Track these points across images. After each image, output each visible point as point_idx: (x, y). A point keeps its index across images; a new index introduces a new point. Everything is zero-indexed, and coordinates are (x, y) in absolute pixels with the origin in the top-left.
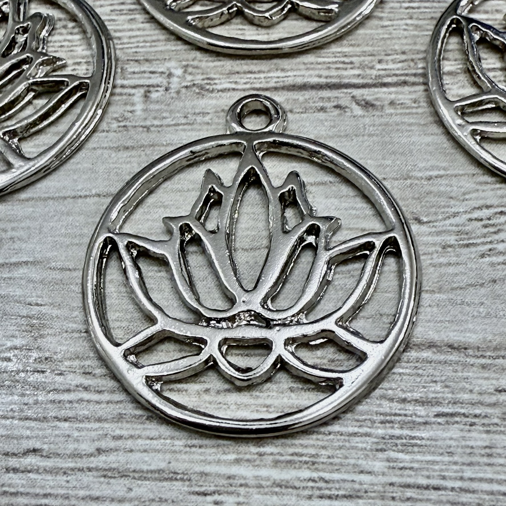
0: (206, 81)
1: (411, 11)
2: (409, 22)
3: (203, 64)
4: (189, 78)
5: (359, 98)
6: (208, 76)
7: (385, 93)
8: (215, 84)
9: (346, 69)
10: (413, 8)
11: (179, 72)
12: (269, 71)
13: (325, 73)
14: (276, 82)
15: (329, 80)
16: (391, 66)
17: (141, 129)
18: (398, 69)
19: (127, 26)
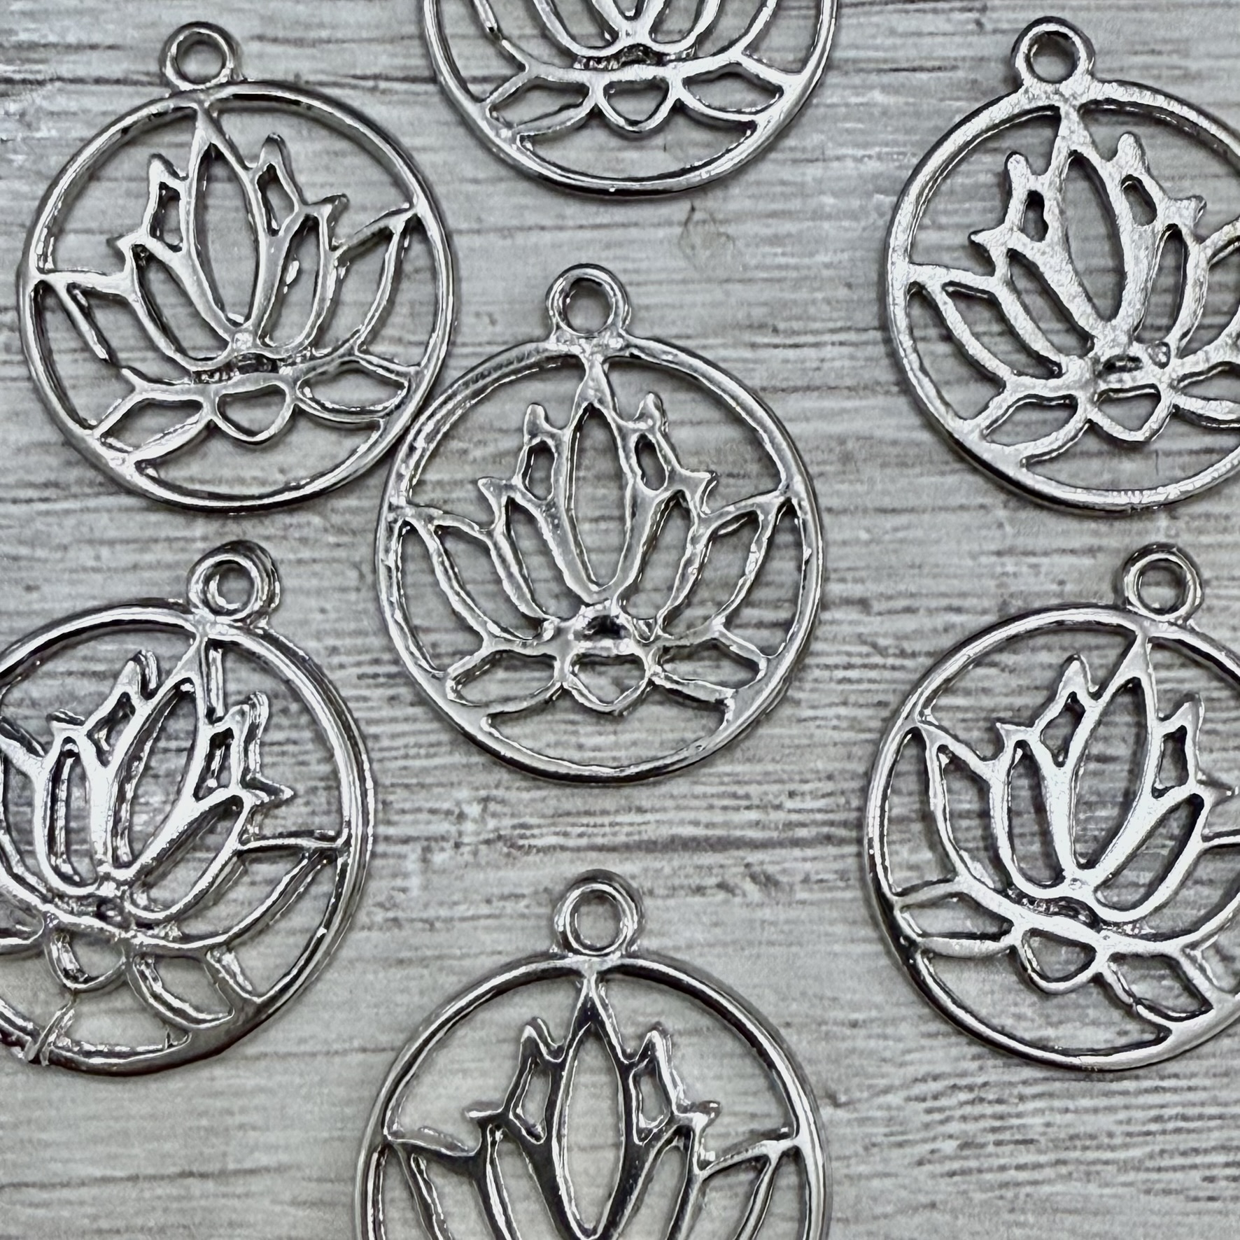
0: (517, 832)
1: (847, 687)
2: (843, 711)
3: (512, 796)
4: (492, 823)
5: (757, 869)
6: (521, 821)
7: (796, 859)
8: (533, 836)
9: (737, 809)
10: (849, 681)
11: (474, 810)
12: (617, 812)
13: (704, 817)
14: (628, 834)
15: (710, 832)
16: (809, 804)
17: (420, 925)
18: (820, 811)
19: (386, 712)
